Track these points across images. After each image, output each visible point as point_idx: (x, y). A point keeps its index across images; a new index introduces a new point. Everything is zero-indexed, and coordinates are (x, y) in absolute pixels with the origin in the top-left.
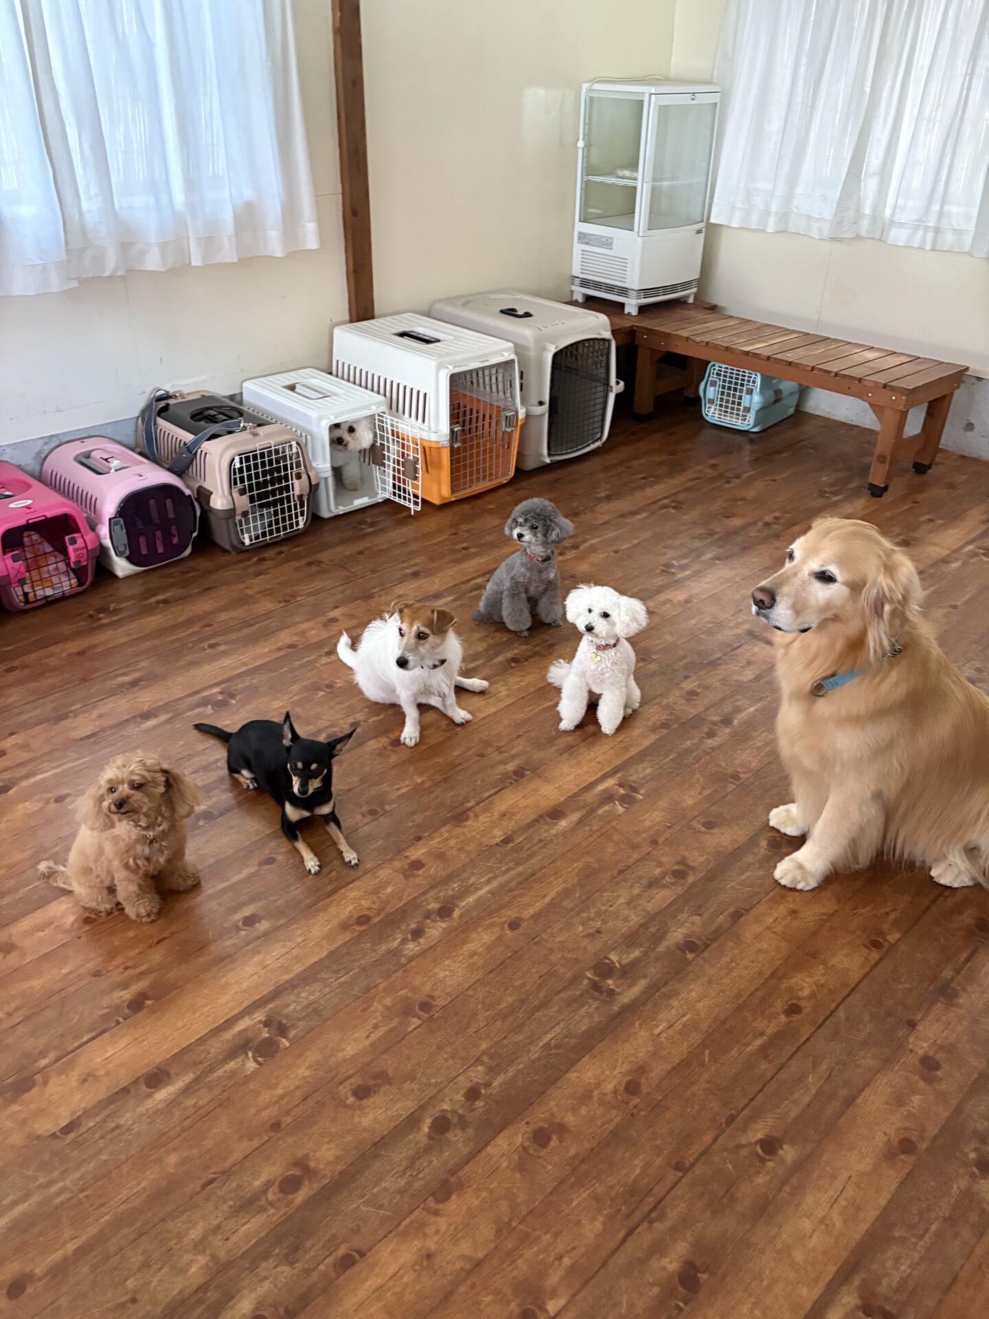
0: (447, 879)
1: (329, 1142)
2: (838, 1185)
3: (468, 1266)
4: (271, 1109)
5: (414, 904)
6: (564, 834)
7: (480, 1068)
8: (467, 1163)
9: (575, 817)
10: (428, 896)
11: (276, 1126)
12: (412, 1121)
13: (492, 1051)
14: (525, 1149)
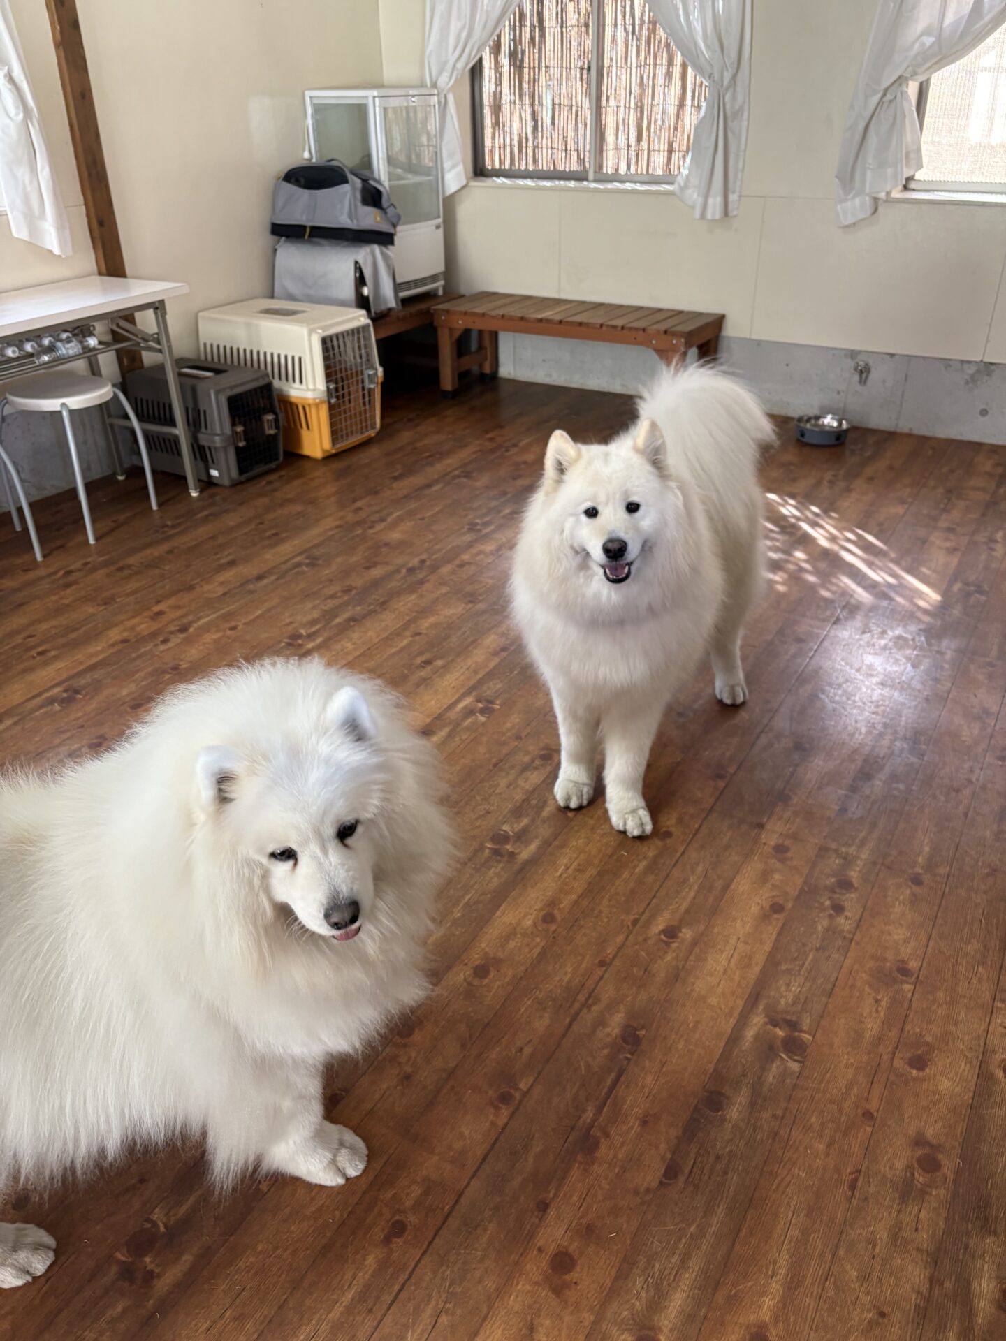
2: (731, 946)
3: (444, 1076)
14: (470, 983)
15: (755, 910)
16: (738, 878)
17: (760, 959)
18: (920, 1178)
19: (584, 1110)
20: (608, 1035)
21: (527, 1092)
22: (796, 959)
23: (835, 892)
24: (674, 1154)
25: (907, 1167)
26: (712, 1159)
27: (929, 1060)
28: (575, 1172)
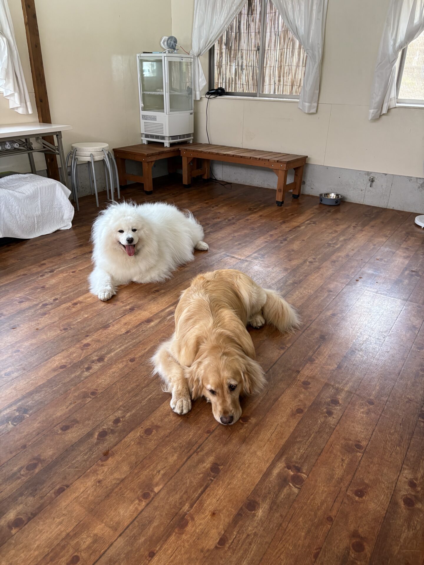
0: (101, 348)
1: (50, 449)
2: (273, 428)
3: (118, 482)
4: (21, 441)
5: (86, 359)
6: (153, 327)
7: (120, 412)
8: (115, 446)
9: (157, 321)
10: (93, 355)
11: (24, 447)
12: (90, 435)
13: (125, 405)
14: (142, 437)
15: (289, 411)
16: (283, 396)
17: (287, 435)
18: (353, 555)
19: (185, 504)
20: (204, 467)
21: (158, 493)
22: (305, 436)
23: (330, 405)
24: (225, 531)
25: (347, 548)
26: (244, 536)
27: (366, 492)
28: (173, 538)
